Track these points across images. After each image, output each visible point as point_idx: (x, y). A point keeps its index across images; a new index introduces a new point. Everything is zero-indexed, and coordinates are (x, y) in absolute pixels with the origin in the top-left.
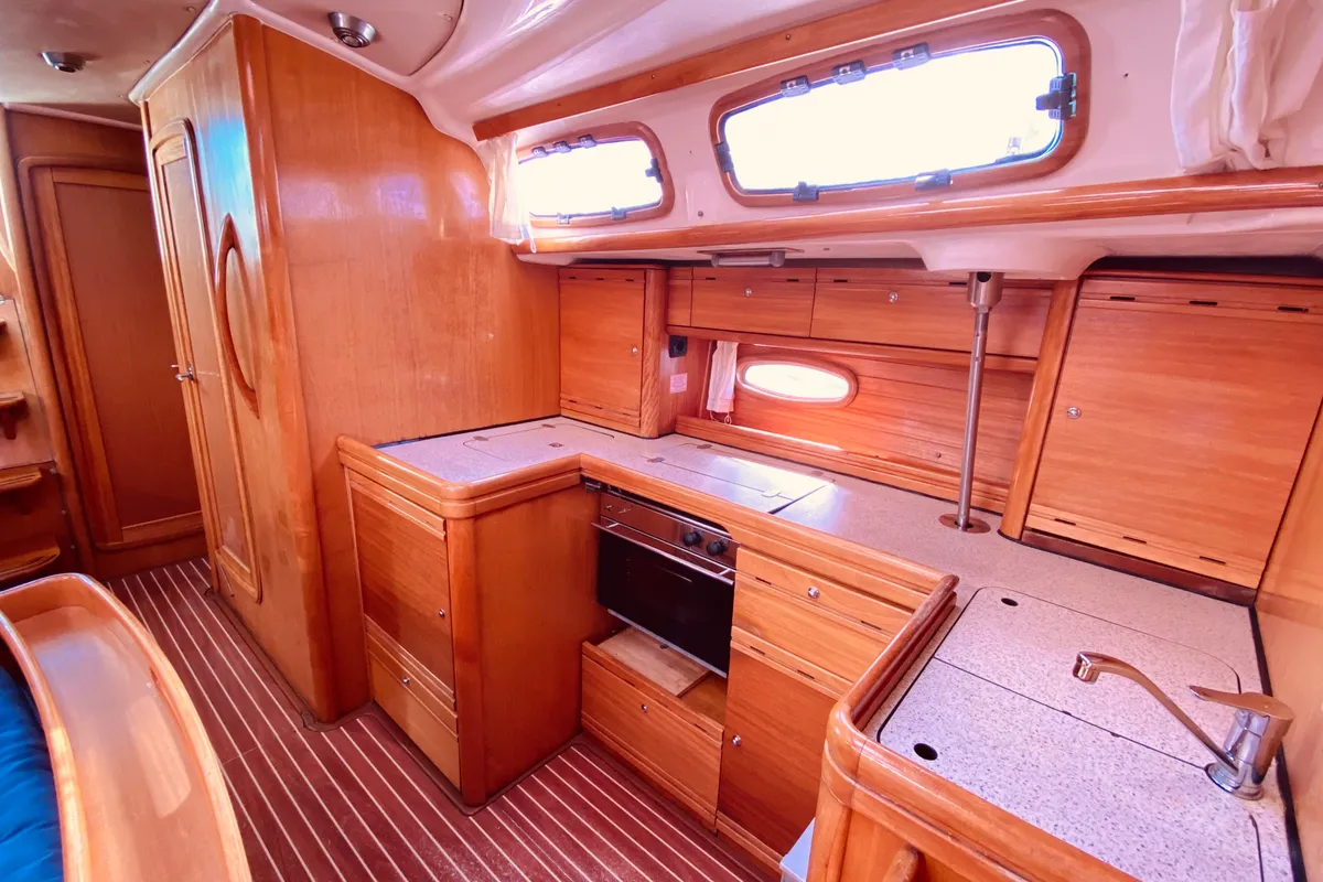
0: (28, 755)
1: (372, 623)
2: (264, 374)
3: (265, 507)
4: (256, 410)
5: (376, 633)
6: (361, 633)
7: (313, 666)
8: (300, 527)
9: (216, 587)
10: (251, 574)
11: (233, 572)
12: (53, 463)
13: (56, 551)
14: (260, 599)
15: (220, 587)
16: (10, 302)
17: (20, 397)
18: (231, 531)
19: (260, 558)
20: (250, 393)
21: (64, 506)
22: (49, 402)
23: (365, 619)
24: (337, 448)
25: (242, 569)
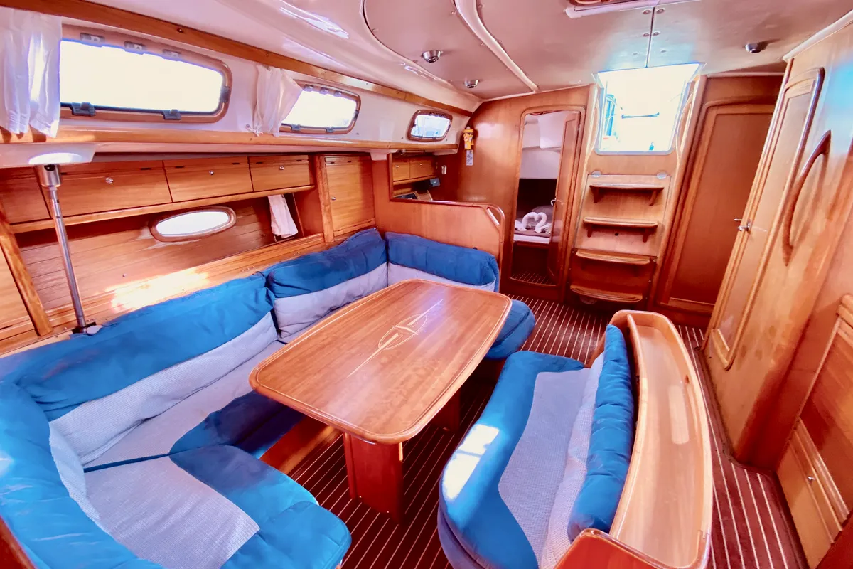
0: (626, 379)
1: (802, 426)
2: (808, 238)
3: (761, 320)
4: (787, 260)
5: (802, 434)
6: (789, 428)
7: (747, 424)
8: (783, 341)
9: (702, 348)
10: (729, 352)
11: (717, 345)
12: (656, 257)
13: (640, 297)
14: (728, 369)
15: (704, 349)
16: (669, 177)
17: (656, 224)
18: (728, 323)
19: (740, 347)
20: (789, 248)
21: (651, 279)
22: (667, 228)
23: (798, 421)
24: (840, 302)
25: (724, 346)
